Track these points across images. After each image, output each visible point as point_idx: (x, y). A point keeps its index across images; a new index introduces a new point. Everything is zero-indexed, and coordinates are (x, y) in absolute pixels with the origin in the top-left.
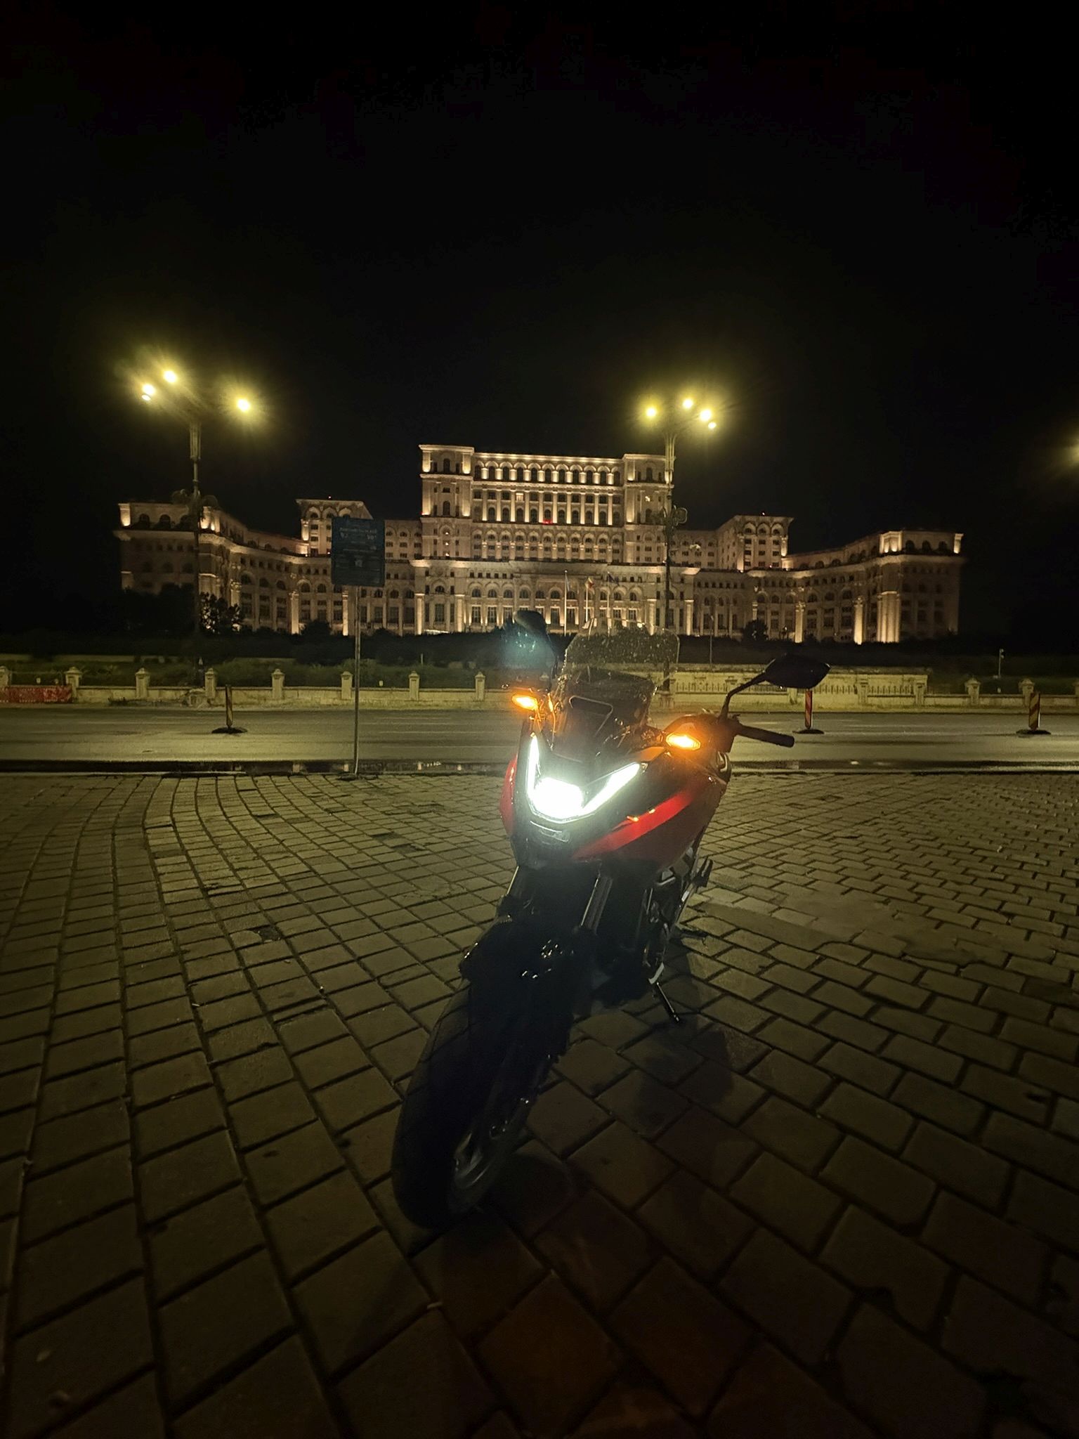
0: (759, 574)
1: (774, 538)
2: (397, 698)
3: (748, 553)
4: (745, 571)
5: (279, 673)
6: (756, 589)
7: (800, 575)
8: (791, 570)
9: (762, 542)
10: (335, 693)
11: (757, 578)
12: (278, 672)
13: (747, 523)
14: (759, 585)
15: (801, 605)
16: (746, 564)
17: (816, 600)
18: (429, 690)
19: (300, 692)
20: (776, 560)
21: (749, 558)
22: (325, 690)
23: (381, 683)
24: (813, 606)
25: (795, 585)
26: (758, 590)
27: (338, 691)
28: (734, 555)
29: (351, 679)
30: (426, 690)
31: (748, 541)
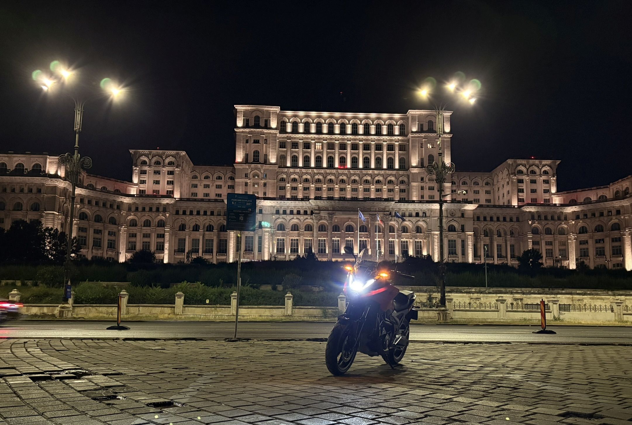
0: (532, 209)
1: (544, 178)
2: (220, 313)
3: (521, 191)
4: (519, 207)
5: (125, 293)
6: (530, 222)
7: (569, 210)
8: (562, 205)
9: (533, 182)
10: (169, 309)
11: (530, 212)
12: (123, 292)
13: (519, 165)
14: (533, 218)
15: (572, 236)
16: (519, 200)
17: (586, 232)
18: (247, 306)
19: (141, 308)
20: (547, 196)
21: (523, 196)
22: (162, 307)
23: (208, 302)
24: (584, 237)
25: (566, 219)
26: (532, 224)
27: (171, 307)
28: (509, 193)
29: (183, 298)
30: (244, 306)
31: (521, 181)
